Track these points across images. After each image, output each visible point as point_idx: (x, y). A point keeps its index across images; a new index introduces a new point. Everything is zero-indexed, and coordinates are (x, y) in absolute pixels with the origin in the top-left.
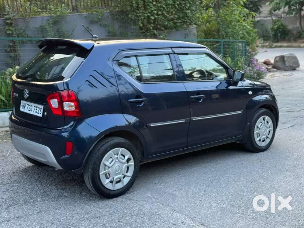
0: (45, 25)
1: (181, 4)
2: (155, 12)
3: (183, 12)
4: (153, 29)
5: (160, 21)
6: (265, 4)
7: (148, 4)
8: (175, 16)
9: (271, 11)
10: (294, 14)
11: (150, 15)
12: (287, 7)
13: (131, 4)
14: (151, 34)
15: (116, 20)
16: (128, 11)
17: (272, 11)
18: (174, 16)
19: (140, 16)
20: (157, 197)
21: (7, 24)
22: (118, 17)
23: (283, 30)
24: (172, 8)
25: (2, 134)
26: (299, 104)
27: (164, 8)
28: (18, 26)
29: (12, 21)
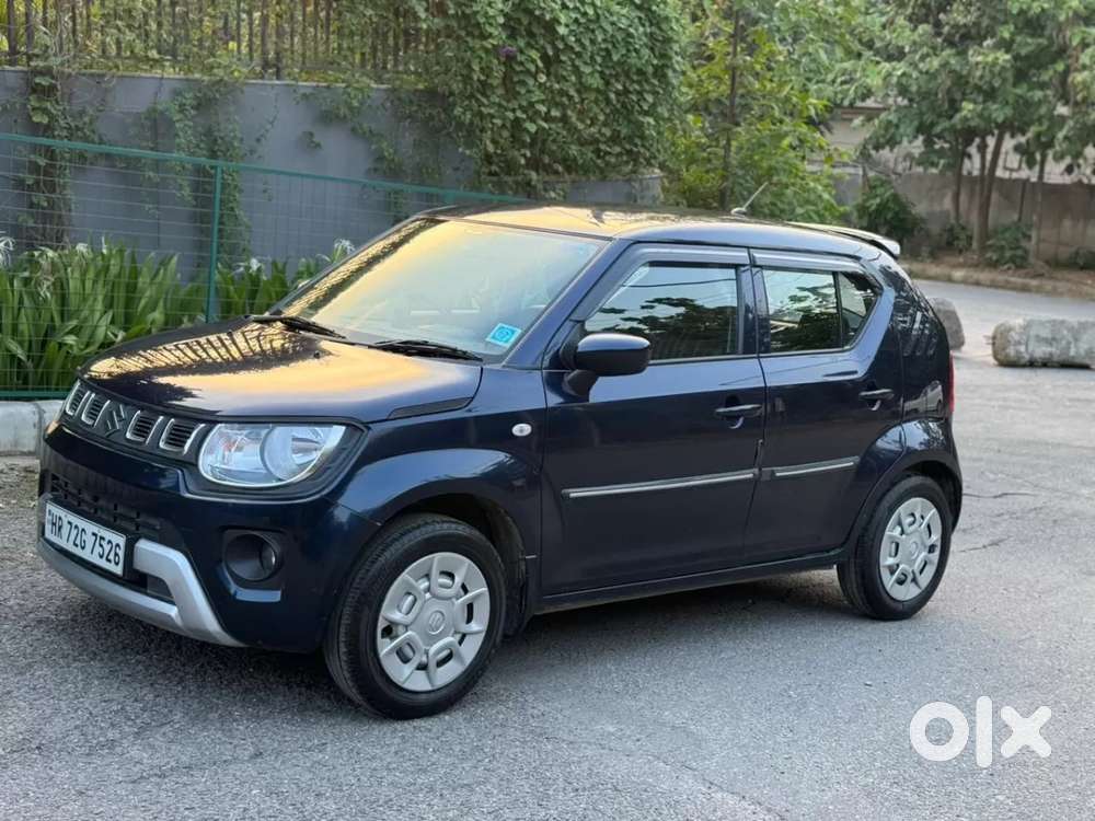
0: (167, 110)
1: (626, 91)
2: (543, 109)
3: (630, 121)
4: (527, 166)
5: (554, 141)
6: (851, 120)
7: (522, 77)
8: (604, 130)
9: (865, 147)
10: (940, 166)
11: (524, 116)
12: (921, 138)
13: (465, 72)
14: (517, 183)
15: (409, 120)
16: (452, 94)
17: (870, 147)
18: (600, 131)
19: (489, 114)
20: (638, 736)
21: (35, 89)
22: (416, 111)
23: (897, 214)
24: (596, 102)
25: (13, 478)
26: (992, 472)
27: (570, 98)
28: (74, 101)
29: (53, 82)
